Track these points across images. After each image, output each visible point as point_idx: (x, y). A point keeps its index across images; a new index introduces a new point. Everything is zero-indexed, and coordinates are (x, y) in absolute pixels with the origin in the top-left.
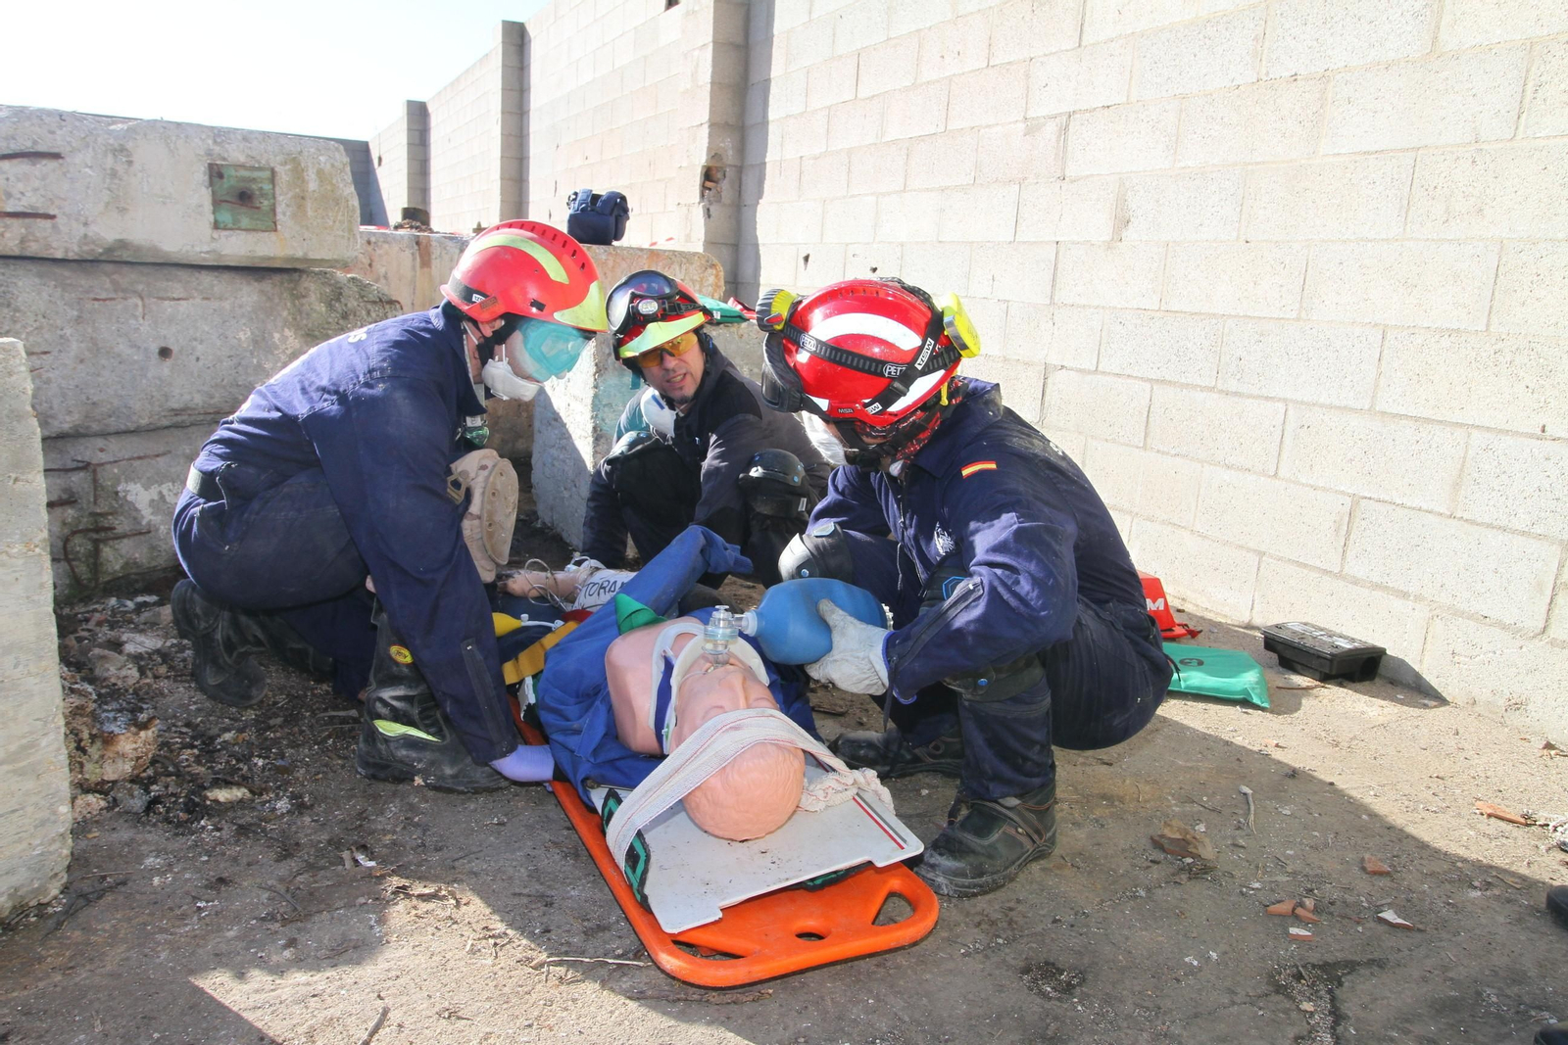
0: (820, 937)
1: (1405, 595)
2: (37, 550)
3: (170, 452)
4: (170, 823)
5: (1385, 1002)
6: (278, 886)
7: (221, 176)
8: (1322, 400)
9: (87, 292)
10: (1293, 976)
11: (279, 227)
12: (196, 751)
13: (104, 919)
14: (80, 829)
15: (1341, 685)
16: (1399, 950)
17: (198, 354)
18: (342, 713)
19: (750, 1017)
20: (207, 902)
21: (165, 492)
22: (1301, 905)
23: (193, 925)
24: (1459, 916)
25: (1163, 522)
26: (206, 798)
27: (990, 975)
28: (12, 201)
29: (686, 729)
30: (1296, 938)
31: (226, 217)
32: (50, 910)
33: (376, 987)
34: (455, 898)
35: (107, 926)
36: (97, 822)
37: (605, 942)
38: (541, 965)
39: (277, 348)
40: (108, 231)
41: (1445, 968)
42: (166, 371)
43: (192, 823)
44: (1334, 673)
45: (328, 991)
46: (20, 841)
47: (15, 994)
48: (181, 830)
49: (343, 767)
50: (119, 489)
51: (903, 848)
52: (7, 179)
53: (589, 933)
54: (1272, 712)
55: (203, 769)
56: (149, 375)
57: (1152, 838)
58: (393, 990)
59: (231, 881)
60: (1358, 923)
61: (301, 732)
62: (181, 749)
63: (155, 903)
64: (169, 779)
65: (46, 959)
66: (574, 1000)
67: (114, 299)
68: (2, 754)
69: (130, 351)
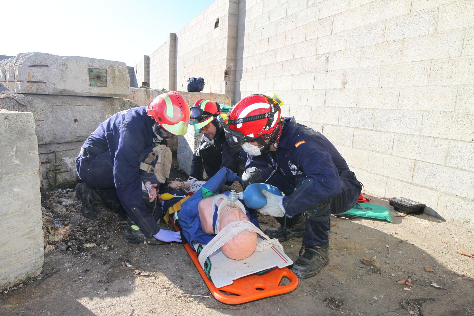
0: (263, 289)
1: (431, 189)
2: (36, 173)
3: (77, 148)
4: (73, 253)
5: (436, 311)
6: (103, 272)
7: (92, 71)
8: (405, 133)
9: (55, 104)
10: (407, 303)
11: (108, 86)
12: (81, 233)
13: (53, 282)
14: (46, 255)
15: (413, 215)
16: (439, 295)
17: (85, 121)
18: (123, 222)
19: (242, 314)
20: (83, 277)
22: (407, 281)
23: (78, 284)
24: (456, 285)
25: (358, 168)
26: (84, 246)
27: (314, 302)
28: (34, 78)
29: (222, 227)
30: (406, 291)
31: (93, 83)
32: (37, 279)
33: (131, 303)
34: (155, 276)
35: (54, 284)
36: (52, 253)
37: (199, 290)
38: (180, 297)
40: (60, 86)
41: (453, 301)
42: (76, 126)
43: (79, 253)
44: (411, 212)
45: (117, 304)
46: (29, 258)
47: (26, 304)
48: (76, 255)
49: (123, 237)
50: (62, 159)
51: (287, 263)
52: (33, 72)
53: (194, 287)
54: (393, 223)
55: (83, 238)
56: (71, 127)
57: (360, 260)
58: (136, 304)
59: (90, 271)
60: (425, 287)
61: (111, 227)
62: (77, 232)
63: (68, 277)
64: (73, 241)
65: (35, 293)
66: (190, 308)
67: (62, 106)
68: (24, 233)
69: (66, 120)
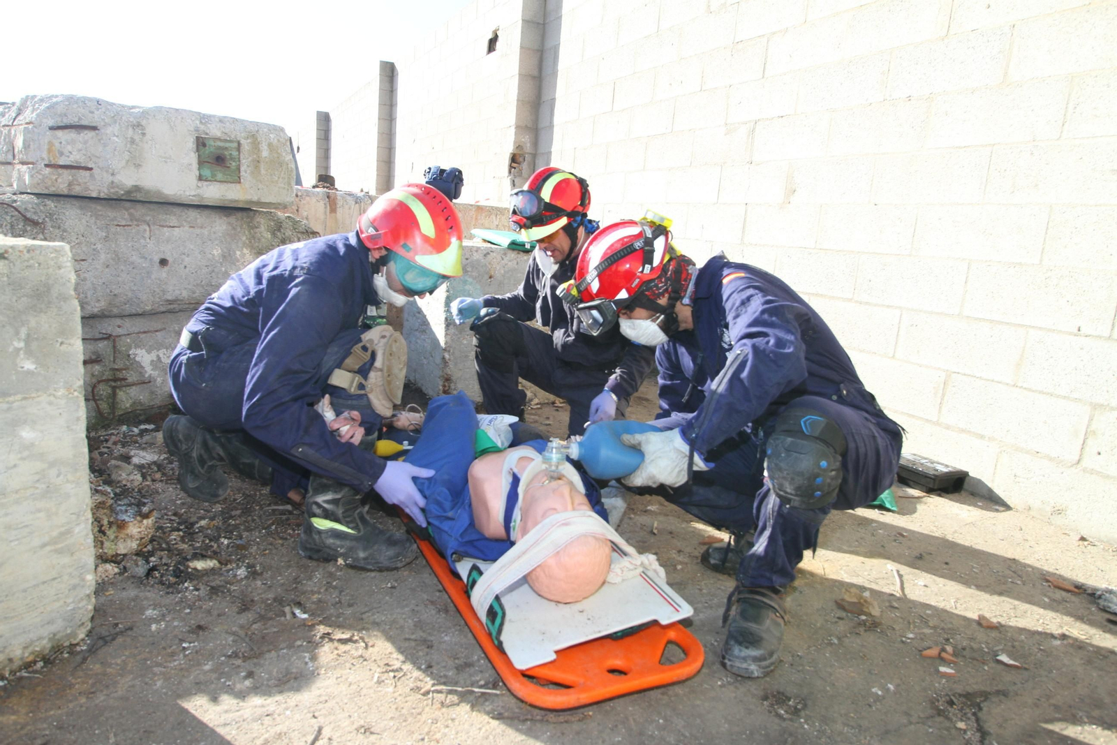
0: (625, 673)
1: (982, 437)
2: (76, 394)
3: (165, 329)
4: (164, 584)
5: (1013, 722)
6: (240, 632)
7: (204, 145)
8: (926, 308)
9: (112, 220)
10: (947, 702)
11: (242, 180)
12: (181, 533)
13: (117, 657)
14: (101, 588)
15: (940, 495)
16: (1015, 684)
17: (185, 264)
18: (281, 508)
19: (578, 733)
20: (190, 643)
21: (161, 355)
22: (943, 650)
23: (179, 661)
24: (1050, 659)
26: (188, 567)
27: (741, 701)
28: (63, 158)
30: (945, 675)
31: (207, 172)
32: (78, 649)
33: (312, 709)
34: (364, 642)
35: (119, 661)
36: (112, 583)
37: (471, 675)
38: (427, 693)
39: (238, 261)
40: (128, 179)
41: (1048, 697)
42: (164, 275)
43: (179, 585)
44: (936, 488)
45: (277, 712)
46: (58, 600)
47: (52, 713)
48: (171, 590)
49: (282, 545)
50: (130, 353)
51: (678, 611)
52: (61, 143)
53: (460, 669)
54: (898, 513)
55: (186, 546)
56: (153, 277)
57: (836, 602)
58: (324, 712)
59: (206, 628)
60: (983, 663)
61: (253, 520)
62: (171, 531)
63: (153, 644)
64: (162, 553)
65: (74, 685)
66: (453, 720)
67: (130, 226)
68: (46, 539)
69: (140, 261)
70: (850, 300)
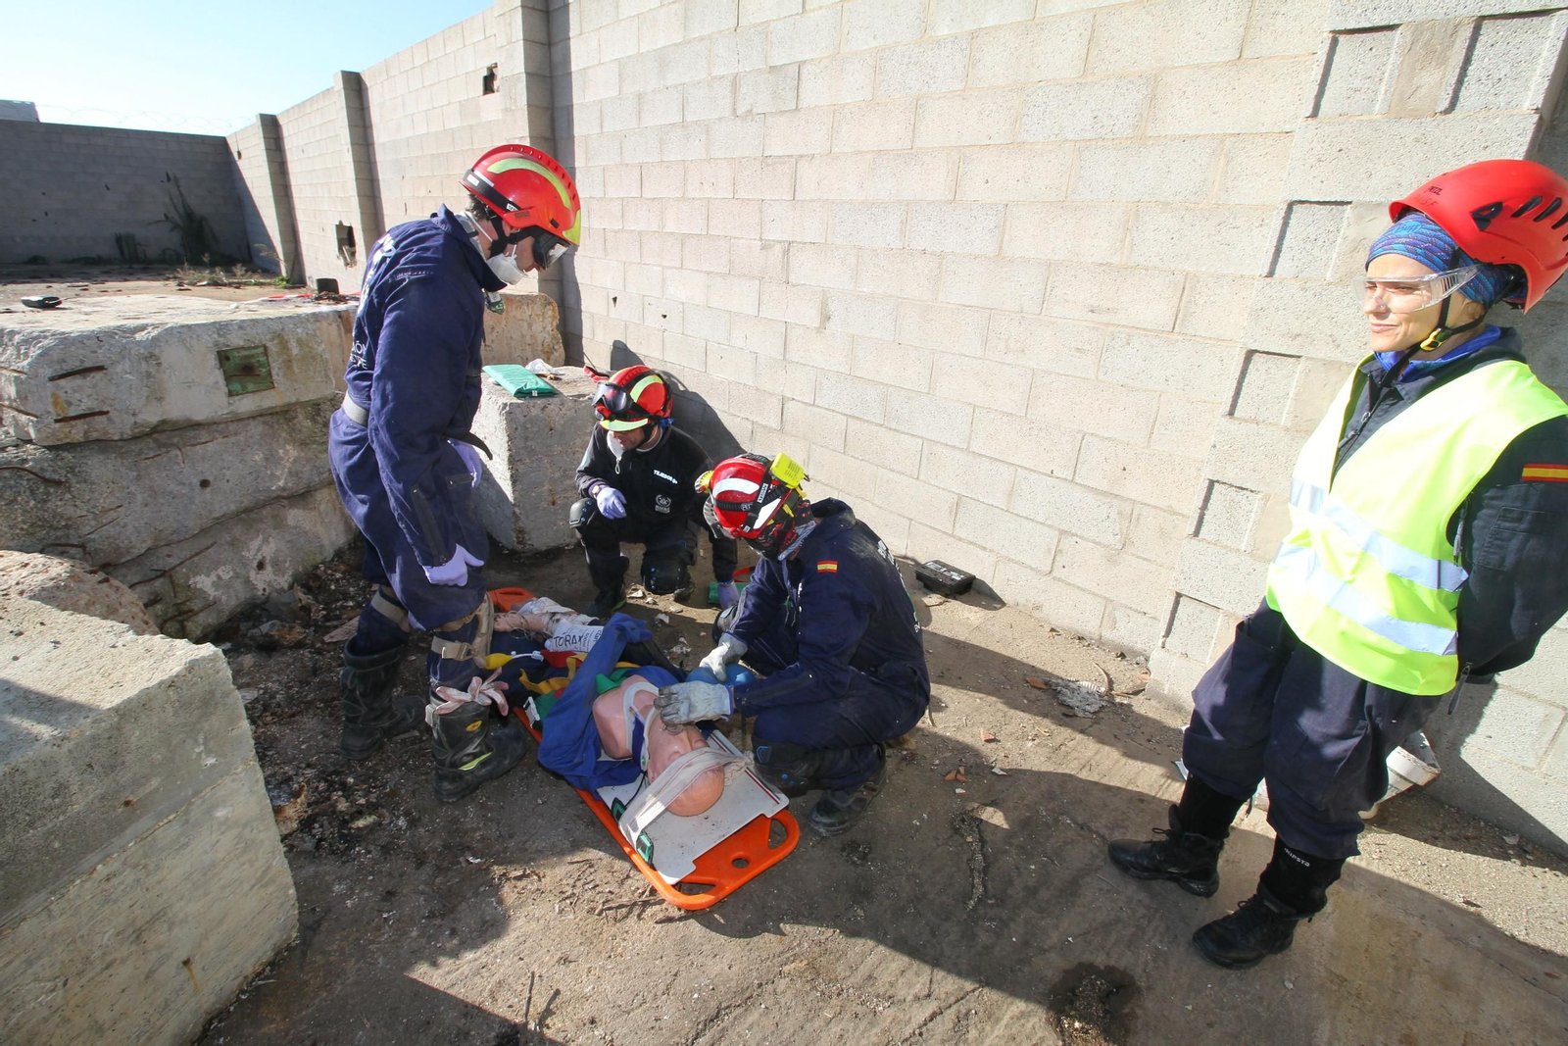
0: (745, 861)
1: (985, 549)
3: (216, 543)
4: (336, 854)
6: (427, 889)
7: (228, 359)
9: (139, 454)
10: (961, 821)
11: (276, 385)
12: (339, 792)
13: (331, 943)
15: (955, 598)
16: (1002, 789)
17: (228, 478)
20: (389, 912)
21: (221, 573)
22: (959, 772)
23: (388, 933)
25: (856, 497)
26: (351, 828)
27: (827, 857)
28: (72, 408)
30: (959, 796)
31: (236, 386)
32: (295, 945)
33: (516, 952)
34: (536, 874)
35: (335, 947)
38: (601, 911)
39: (283, 459)
40: (151, 416)
41: (1023, 799)
42: (208, 496)
43: (350, 850)
44: (952, 593)
45: (489, 962)
47: (304, 1013)
48: (346, 858)
50: (190, 582)
51: (778, 804)
52: (66, 392)
56: (197, 502)
58: (526, 952)
59: (395, 892)
60: (983, 775)
63: (356, 921)
64: (320, 820)
65: (308, 981)
66: (627, 932)
67: (160, 455)
69: (179, 488)
70: (882, 425)
